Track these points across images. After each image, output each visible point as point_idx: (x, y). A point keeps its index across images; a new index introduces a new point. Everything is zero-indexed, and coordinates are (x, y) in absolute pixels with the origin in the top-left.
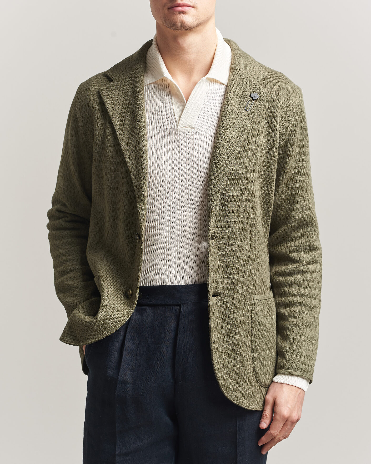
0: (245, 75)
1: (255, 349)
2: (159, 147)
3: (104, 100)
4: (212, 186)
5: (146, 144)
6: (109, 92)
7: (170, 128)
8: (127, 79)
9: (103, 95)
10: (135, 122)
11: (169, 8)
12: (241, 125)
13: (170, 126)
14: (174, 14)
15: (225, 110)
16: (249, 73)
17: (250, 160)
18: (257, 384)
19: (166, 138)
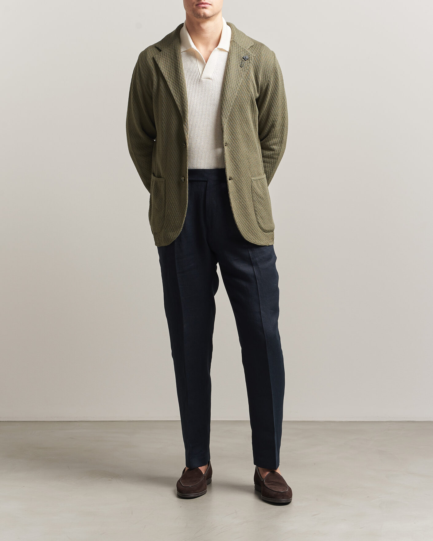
0: (240, 45)
1: (256, 209)
2: (190, 91)
3: (158, 63)
4: (223, 113)
5: (186, 87)
6: (160, 58)
7: (197, 79)
8: (170, 49)
9: (156, 60)
10: (178, 75)
11: (197, 5)
12: (238, 76)
13: (196, 78)
14: (199, 8)
15: (228, 68)
16: (242, 44)
17: (244, 97)
18: (261, 230)
19: (194, 85)
